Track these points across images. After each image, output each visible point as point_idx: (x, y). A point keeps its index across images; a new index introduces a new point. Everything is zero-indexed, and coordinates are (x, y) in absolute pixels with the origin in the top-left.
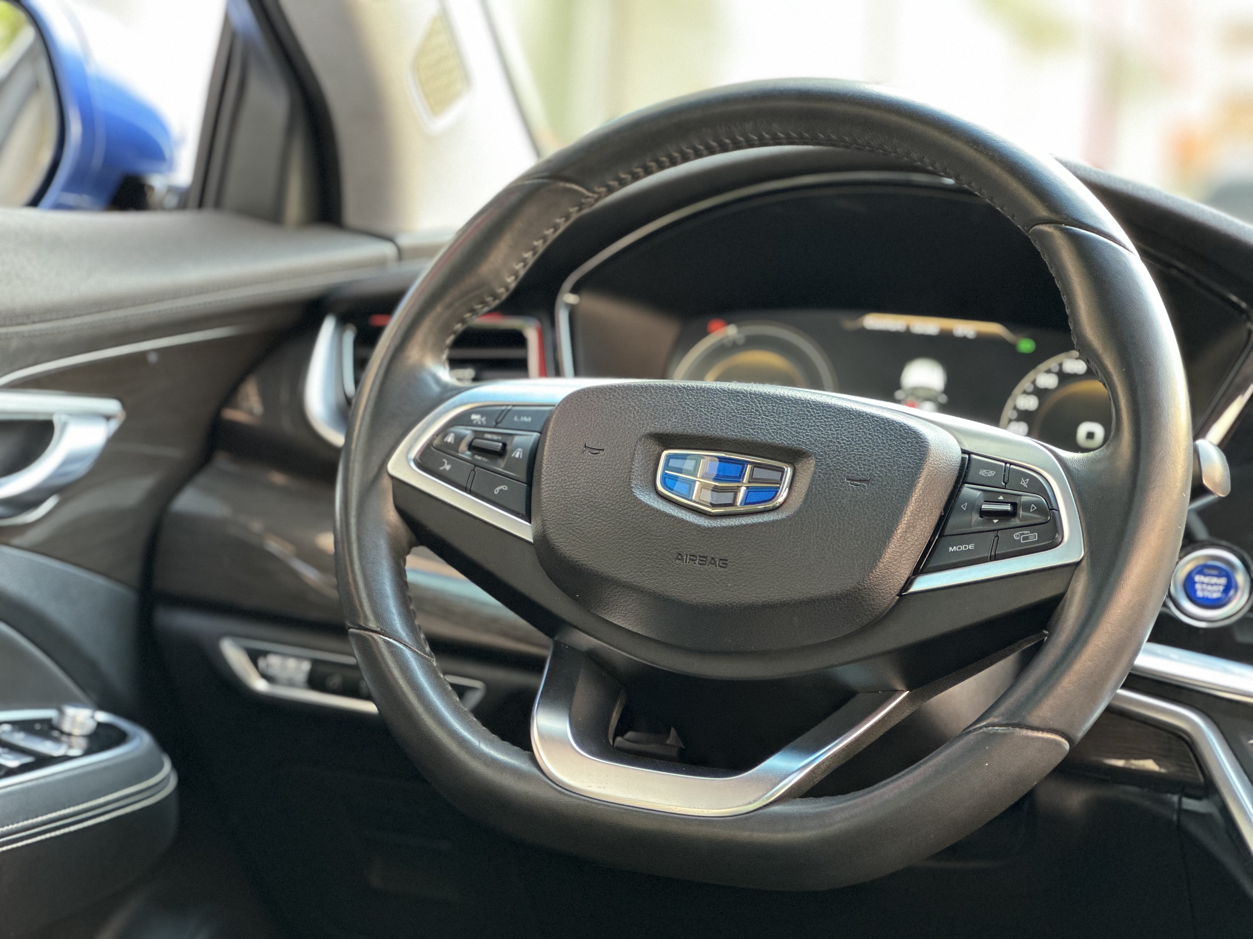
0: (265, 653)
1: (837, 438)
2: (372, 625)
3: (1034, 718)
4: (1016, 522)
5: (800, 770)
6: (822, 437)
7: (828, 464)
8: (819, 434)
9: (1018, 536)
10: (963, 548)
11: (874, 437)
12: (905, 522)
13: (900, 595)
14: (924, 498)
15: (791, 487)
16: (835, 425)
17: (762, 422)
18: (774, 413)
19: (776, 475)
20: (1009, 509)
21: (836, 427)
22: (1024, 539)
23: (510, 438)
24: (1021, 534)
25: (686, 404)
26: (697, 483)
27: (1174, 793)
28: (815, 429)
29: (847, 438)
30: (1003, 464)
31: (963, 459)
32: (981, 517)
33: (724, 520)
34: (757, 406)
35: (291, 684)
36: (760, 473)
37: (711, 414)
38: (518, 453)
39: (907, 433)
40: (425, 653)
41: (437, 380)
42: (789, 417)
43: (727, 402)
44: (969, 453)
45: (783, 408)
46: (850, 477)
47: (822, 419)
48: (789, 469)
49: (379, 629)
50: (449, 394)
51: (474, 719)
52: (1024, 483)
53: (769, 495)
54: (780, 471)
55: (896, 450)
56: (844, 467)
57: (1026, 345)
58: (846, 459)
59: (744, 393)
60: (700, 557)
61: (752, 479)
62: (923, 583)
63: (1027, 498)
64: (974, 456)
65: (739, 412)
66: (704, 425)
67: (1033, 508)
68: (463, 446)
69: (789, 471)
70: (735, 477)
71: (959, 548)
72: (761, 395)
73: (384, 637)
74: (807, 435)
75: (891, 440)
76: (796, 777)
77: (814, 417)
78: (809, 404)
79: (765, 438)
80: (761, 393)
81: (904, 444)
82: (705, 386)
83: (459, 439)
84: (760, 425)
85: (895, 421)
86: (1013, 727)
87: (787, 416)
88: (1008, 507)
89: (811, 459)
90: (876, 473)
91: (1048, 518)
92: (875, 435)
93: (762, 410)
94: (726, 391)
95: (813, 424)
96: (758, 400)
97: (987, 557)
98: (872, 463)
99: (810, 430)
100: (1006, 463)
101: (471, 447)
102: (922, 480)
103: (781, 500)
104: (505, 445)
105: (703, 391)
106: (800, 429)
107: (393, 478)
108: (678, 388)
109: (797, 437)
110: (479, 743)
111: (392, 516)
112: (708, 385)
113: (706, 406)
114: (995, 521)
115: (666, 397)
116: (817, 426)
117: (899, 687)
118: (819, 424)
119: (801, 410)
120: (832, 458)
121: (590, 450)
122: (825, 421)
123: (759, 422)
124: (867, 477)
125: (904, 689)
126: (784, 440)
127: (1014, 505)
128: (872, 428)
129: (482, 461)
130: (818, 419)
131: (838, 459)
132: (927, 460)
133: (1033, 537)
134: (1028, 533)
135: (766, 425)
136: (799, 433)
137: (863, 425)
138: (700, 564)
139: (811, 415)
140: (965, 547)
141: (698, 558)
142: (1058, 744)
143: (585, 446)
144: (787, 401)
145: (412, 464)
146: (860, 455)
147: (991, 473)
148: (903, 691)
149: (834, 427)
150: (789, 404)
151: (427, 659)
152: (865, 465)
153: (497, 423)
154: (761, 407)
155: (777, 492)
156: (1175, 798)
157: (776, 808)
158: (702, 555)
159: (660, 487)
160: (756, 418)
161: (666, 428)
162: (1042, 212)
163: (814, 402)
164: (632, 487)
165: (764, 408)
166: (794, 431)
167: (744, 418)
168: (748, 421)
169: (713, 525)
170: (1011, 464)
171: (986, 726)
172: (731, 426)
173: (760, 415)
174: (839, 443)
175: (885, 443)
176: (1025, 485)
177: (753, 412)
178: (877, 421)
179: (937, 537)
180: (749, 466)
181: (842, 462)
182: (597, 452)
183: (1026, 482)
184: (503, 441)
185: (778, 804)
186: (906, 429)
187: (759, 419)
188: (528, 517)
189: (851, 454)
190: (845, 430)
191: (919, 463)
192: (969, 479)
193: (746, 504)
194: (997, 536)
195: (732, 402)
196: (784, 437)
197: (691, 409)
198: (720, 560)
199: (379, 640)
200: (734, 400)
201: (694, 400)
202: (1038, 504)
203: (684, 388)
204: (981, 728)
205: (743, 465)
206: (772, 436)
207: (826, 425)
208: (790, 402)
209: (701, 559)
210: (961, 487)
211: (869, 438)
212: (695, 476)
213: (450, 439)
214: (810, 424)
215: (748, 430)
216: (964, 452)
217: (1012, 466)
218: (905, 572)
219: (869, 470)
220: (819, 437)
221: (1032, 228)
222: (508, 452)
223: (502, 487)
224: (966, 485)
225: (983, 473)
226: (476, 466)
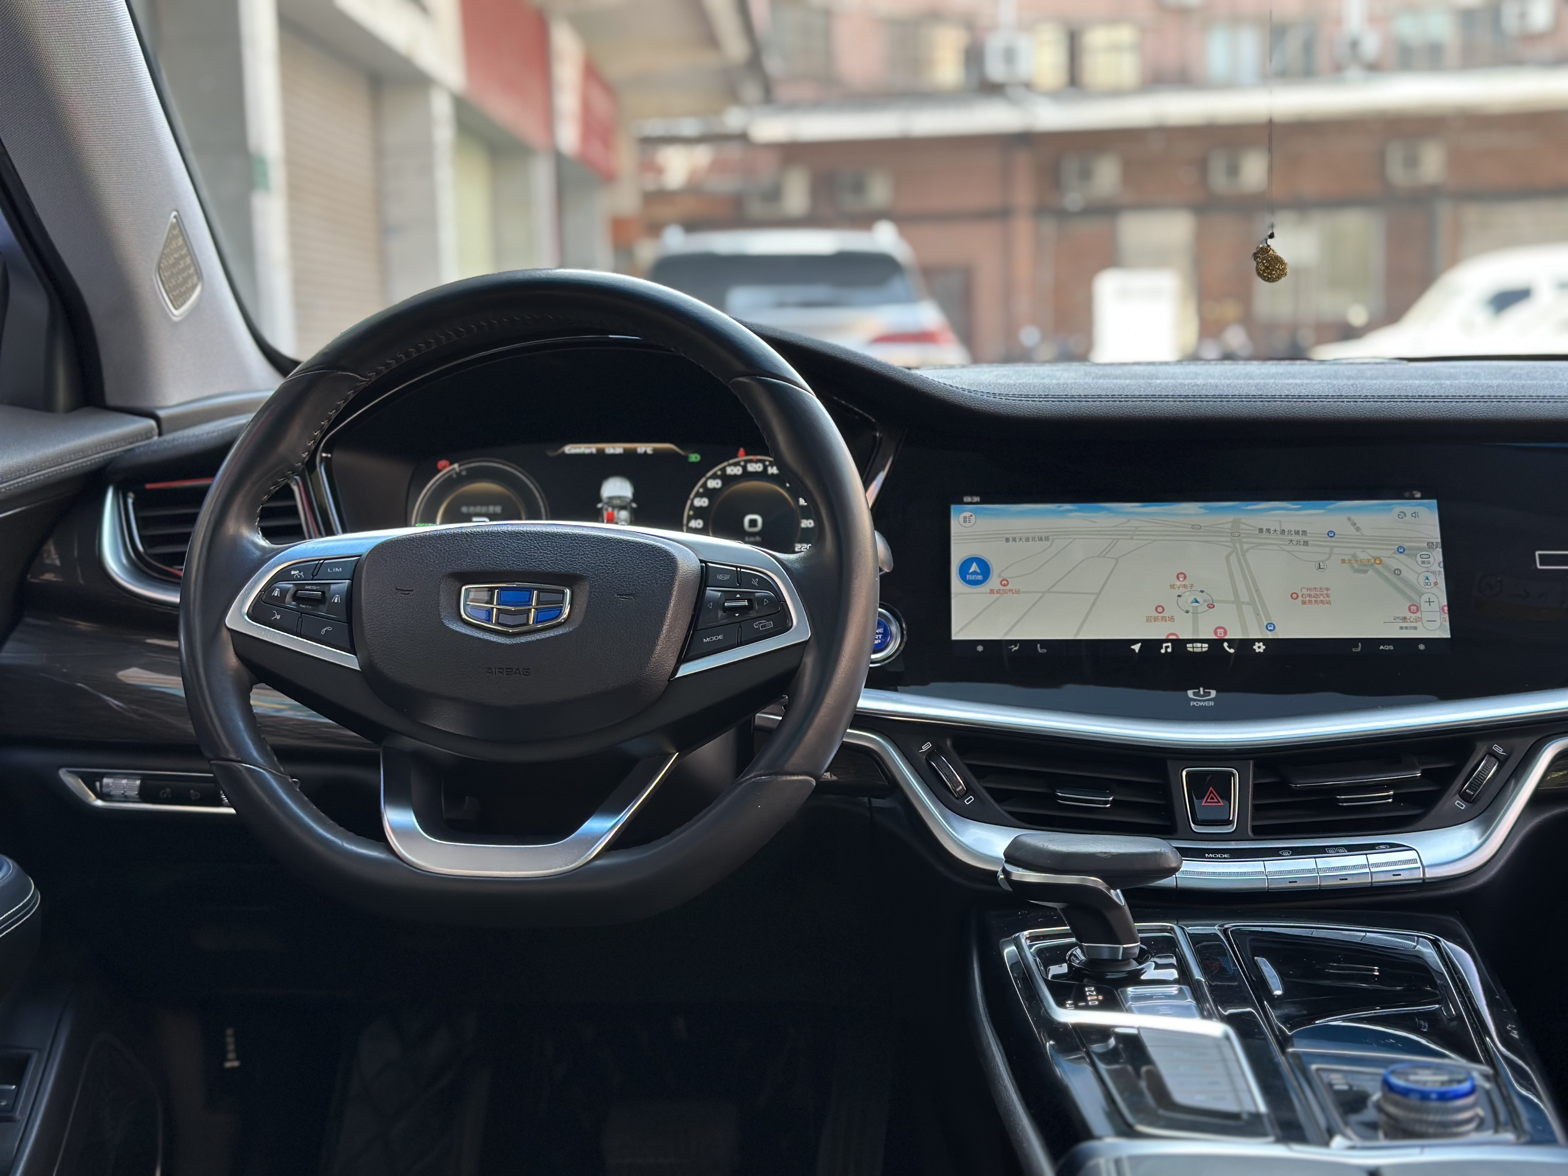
0: (102, 776)
1: (604, 562)
2: (232, 756)
3: (788, 766)
4: (753, 614)
5: (610, 831)
6: (592, 563)
7: (600, 584)
8: (588, 561)
9: (757, 625)
10: (714, 638)
11: (634, 558)
12: (668, 624)
13: (669, 681)
14: (679, 603)
15: (571, 603)
16: (601, 552)
17: (541, 556)
18: (549, 547)
19: (558, 597)
20: (747, 604)
21: (601, 554)
22: (762, 627)
23: (327, 587)
24: (760, 623)
25: (475, 546)
26: (495, 610)
27: (865, 796)
28: (585, 557)
29: (612, 561)
30: (735, 569)
31: (702, 567)
32: (724, 613)
33: (522, 638)
34: (535, 543)
35: (126, 799)
36: (545, 596)
37: (498, 553)
38: (337, 599)
39: (658, 553)
40: (281, 772)
41: (256, 545)
42: (562, 549)
43: (509, 542)
44: (705, 562)
45: (556, 542)
46: (619, 593)
47: (589, 548)
48: (568, 591)
49: (240, 759)
50: (267, 556)
51: (332, 822)
52: (755, 582)
53: (553, 614)
54: (562, 594)
55: (652, 567)
56: (613, 585)
57: (694, 458)
58: (613, 578)
59: (522, 533)
60: (506, 668)
61: (539, 602)
62: (685, 670)
63: (760, 593)
64: (710, 564)
65: (520, 549)
66: (494, 562)
67: (766, 602)
68: (288, 598)
69: (568, 592)
70: (525, 602)
71: (712, 639)
72: (537, 534)
73: (245, 765)
74: (579, 563)
75: (646, 559)
76: (608, 836)
77: (582, 547)
78: (576, 537)
79: (546, 568)
80: (536, 532)
81: (658, 561)
82: (489, 531)
83: (284, 592)
84: (541, 558)
85: (647, 544)
86: (775, 775)
87: (560, 548)
88: (746, 603)
89: (586, 581)
90: (639, 587)
91: (778, 609)
92: (634, 557)
93: (539, 546)
94: (506, 533)
95: (583, 553)
96: (534, 538)
97: (735, 644)
98: (636, 580)
99: (581, 558)
100: (737, 567)
101: (295, 597)
102: (676, 588)
103: (565, 616)
104: (323, 593)
105: (488, 535)
106: (573, 558)
107: (229, 630)
108: (467, 534)
109: (572, 564)
110: (342, 842)
111: (232, 660)
112: (490, 530)
113: (492, 546)
114: (737, 615)
115: (458, 542)
116: (587, 554)
117: (672, 750)
118: (587, 552)
119: (571, 543)
120: (603, 579)
121: (400, 592)
122: (592, 550)
123: (538, 556)
124: (632, 591)
125: (675, 752)
126: (561, 568)
127: (749, 601)
128: (631, 552)
129: (306, 608)
130: (586, 549)
131: (608, 579)
132: (677, 572)
133: (770, 625)
134: (765, 622)
135: (544, 557)
136: (573, 561)
137: (622, 550)
138: (507, 674)
139: (580, 546)
140: (716, 638)
141: (505, 670)
142: (808, 782)
143: (397, 589)
144: (559, 536)
145: (246, 617)
146: (625, 574)
147: (727, 577)
148: (675, 754)
149: (600, 553)
150: (560, 539)
151: (283, 777)
152: (630, 582)
153: (313, 576)
154: (538, 543)
155: (561, 610)
156: (866, 799)
157: (598, 862)
158: (508, 667)
159: (464, 616)
160: (536, 553)
161: (463, 568)
162: (739, 366)
163: (581, 535)
164: (442, 619)
165: (540, 544)
166: (568, 560)
167: (526, 554)
168: (529, 556)
169: (514, 642)
170: (741, 568)
171: (755, 777)
172: (516, 561)
173: (539, 550)
174: (606, 566)
175: (642, 563)
176: (756, 584)
177: (532, 548)
178: (633, 545)
179: (691, 632)
180: (535, 592)
181: (611, 581)
182: (408, 592)
183: (756, 581)
184: (322, 590)
185: (598, 860)
186: (657, 550)
187: (538, 553)
188: (353, 651)
189: (617, 574)
190: (609, 555)
191: (672, 576)
192: (710, 582)
193: (537, 622)
194: (741, 626)
195: (513, 542)
196: (561, 566)
197: (481, 550)
198: (525, 669)
199: (240, 768)
200: (515, 540)
201: (481, 543)
202: (769, 598)
203: (471, 533)
204: (751, 778)
205: (531, 592)
206: (551, 566)
207: (593, 553)
208: (561, 537)
209: (508, 670)
210: (705, 590)
211: (629, 560)
212: (492, 603)
213: (276, 593)
214: (581, 554)
215: (530, 563)
216: (701, 561)
217: (742, 570)
218: (672, 662)
219: (634, 585)
220: (589, 563)
221: (731, 379)
222: (328, 600)
223: (327, 628)
224: (708, 588)
225: (720, 577)
226: (302, 613)
